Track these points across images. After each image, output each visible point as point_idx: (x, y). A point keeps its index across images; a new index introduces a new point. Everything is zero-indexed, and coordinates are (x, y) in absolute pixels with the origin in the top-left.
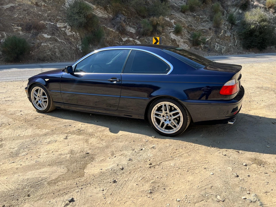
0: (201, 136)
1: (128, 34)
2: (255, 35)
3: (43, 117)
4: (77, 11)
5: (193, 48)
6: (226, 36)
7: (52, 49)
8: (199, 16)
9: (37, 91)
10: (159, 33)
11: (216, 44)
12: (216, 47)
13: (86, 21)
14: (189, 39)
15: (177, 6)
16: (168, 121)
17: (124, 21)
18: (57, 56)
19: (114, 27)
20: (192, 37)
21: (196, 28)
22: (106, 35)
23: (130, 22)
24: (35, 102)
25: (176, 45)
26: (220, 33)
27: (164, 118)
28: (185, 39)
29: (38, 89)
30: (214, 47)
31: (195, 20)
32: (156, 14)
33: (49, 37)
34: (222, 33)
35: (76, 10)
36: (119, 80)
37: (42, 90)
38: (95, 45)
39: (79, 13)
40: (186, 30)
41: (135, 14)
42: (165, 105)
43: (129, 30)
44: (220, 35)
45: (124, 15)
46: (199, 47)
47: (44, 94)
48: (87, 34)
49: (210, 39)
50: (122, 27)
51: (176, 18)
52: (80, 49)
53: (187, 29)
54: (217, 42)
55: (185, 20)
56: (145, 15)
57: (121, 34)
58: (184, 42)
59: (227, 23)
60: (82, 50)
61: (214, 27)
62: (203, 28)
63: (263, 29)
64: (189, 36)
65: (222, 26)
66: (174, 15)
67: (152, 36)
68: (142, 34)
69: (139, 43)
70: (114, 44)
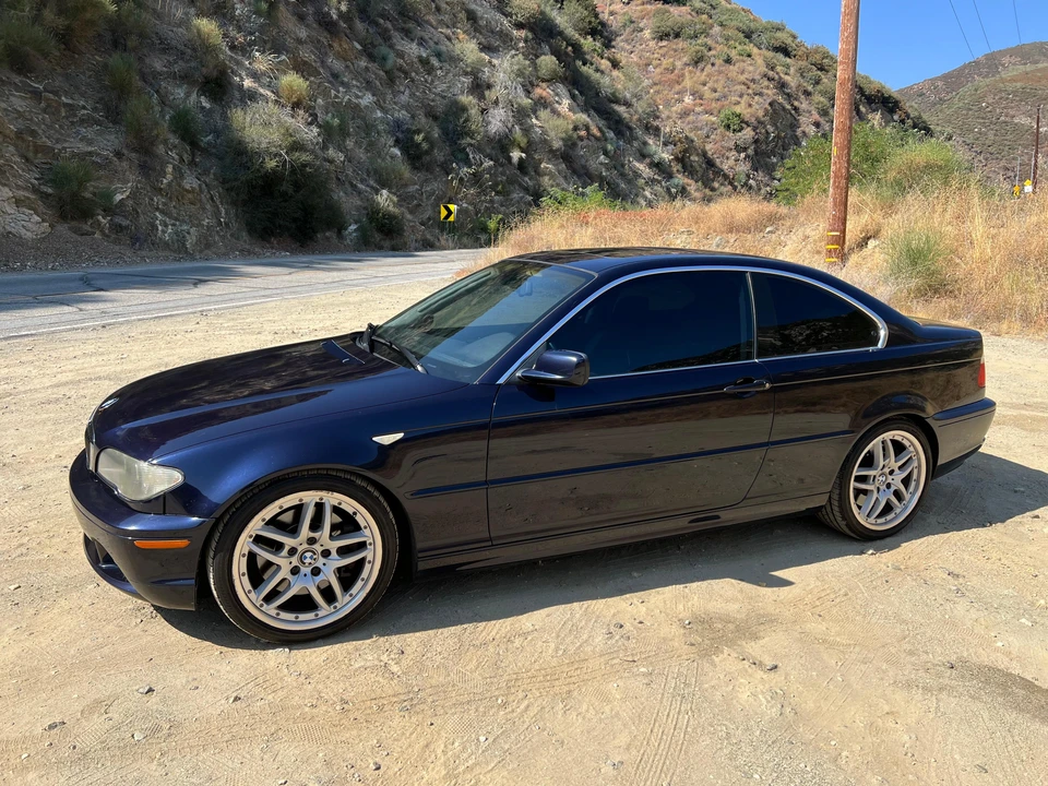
2: (283, 194)
5: (63, 229)
6: (188, 187)
8: (56, 93)
11: (157, 214)
12: (160, 228)
14: (35, 190)
20: (51, 181)
21: (59, 146)
26: (164, 175)
28: (19, 187)
30: (154, 227)
31: (45, 111)
34: (169, 177)
40: (11, 148)
44: (165, 181)
46: (91, 226)
49: (128, 197)
53: (16, 146)
54: (157, 209)
58: (18, 202)
59: (174, 140)
61: (134, 150)
62: (90, 149)
63: (303, 175)
64: (32, 177)
65: (161, 149)
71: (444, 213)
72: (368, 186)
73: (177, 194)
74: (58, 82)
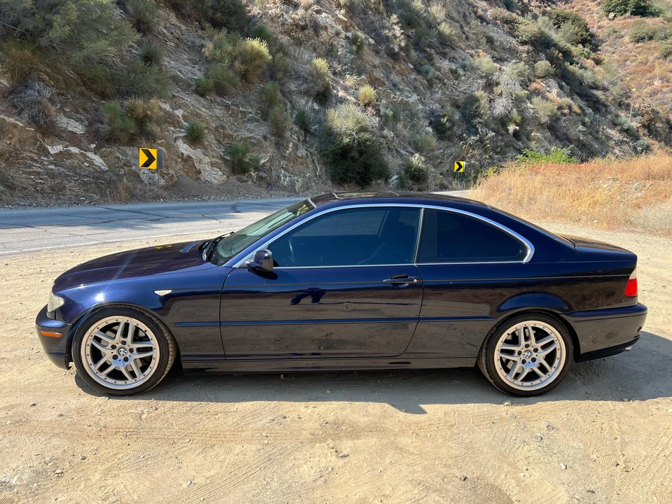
1: (64, 135)
2: (353, 158)
5: (233, 179)
6: (300, 155)
8: (237, 106)
10: (151, 138)
11: (282, 170)
12: (282, 178)
14: (222, 158)
15: (183, 77)
17: (50, 100)
19: (20, 113)
20: (230, 153)
21: (235, 134)
23: (64, 104)
25: (194, 170)
26: (287, 148)
27: (522, 356)
28: (213, 157)
29: (117, 324)
30: (279, 178)
31: (231, 116)
34: (290, 149)
37: (136, 325)
40: (212, 136)
41: (77, 84)
43: (65, 126)
44: (288, 152)
45: (46, 85)
46: (247, 177)
49: (267, 161)
50: (47, 116)
51: (186, 105)
53: (214, 135)
54: (282, 167)
55: (209, 113)
56: (108, 91)
57: (43, 134)
58: (212, 165)
59: (296, 128)
61: (273, 135)
62: (251, 135)
63: (365, 146)
64: (221, 151)
65: (288, 134)
66: (180, 98)
67: (133, 146)
68: (104, 139)
69: (98, 160)
70: (21, 161)
71: (457, 167)
72: (407, 151)
73: (294, 159)
74: (239, 100)
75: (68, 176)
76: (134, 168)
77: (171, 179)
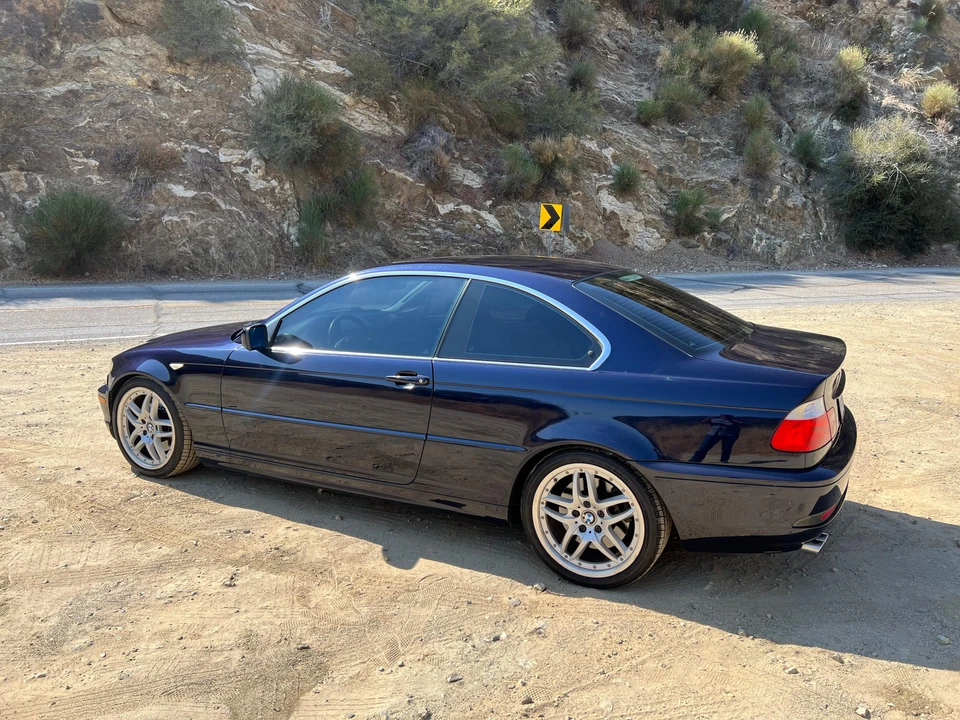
0: (707, 588)
1: (457, 190)
2: (889, 207)
3: (155, 495)
4: (291, 112)
5: (675, 243)
6: (790, 204)
7: (197, 234)
8: (697, 136)
9: (139, 401)
10: (562, 191)
11: (757, 230)
12: (755, 241)
13: (318, 146)
14: (663, 214)
15: (622, 102)
16: (593, 531)
17: (446, 149)
18: (214, 260)
19: (411, 166)
20: (674, 206)
21: (688, 178)
22: (381, 192)
23: (464, 152)
24: (130, 440)
25: (619, 231)
26: (770, 194)
27: (579, 519)
28: (649, 212)
29: (143, 397)
30: (750, 240)
31: (685, 151)
32: (555, 127)
33: (191, 194)
34: (775, 197)
35: (285, 110)
36: (425, 379)
37: (158, 401)
38: (343, 225)
39: (295, 119)
40: (652, 183)
41: (483, 124)
42: (582, 475)
43: (460, 179)
44: (770, 200)
45: (445, 129)
46: (698, 241)
47: (162, 415)
48: (318, 187)
49: (734, 216)
50: (439, 168)
51: (619, 141)
52: (293, 237)
53: (655, 180)
54: (758, 225)
55: (650, 148)
56: (517, 130)
57: (434, 190)
58: (647, 223)
59: (791, 163)
60: (298, 240)
61: (749, 175)
62: (712, 178)
63: (916, 187)
64: (662, 204)
65: (776, 172)
66: (613, 131)
67: (538, 201)
68: (504, 193)
69: (492, 221)
70: (408, 224)
74: (705, 125)
75: (454, 241)
76: (535, 230)
77: (586, 245)
